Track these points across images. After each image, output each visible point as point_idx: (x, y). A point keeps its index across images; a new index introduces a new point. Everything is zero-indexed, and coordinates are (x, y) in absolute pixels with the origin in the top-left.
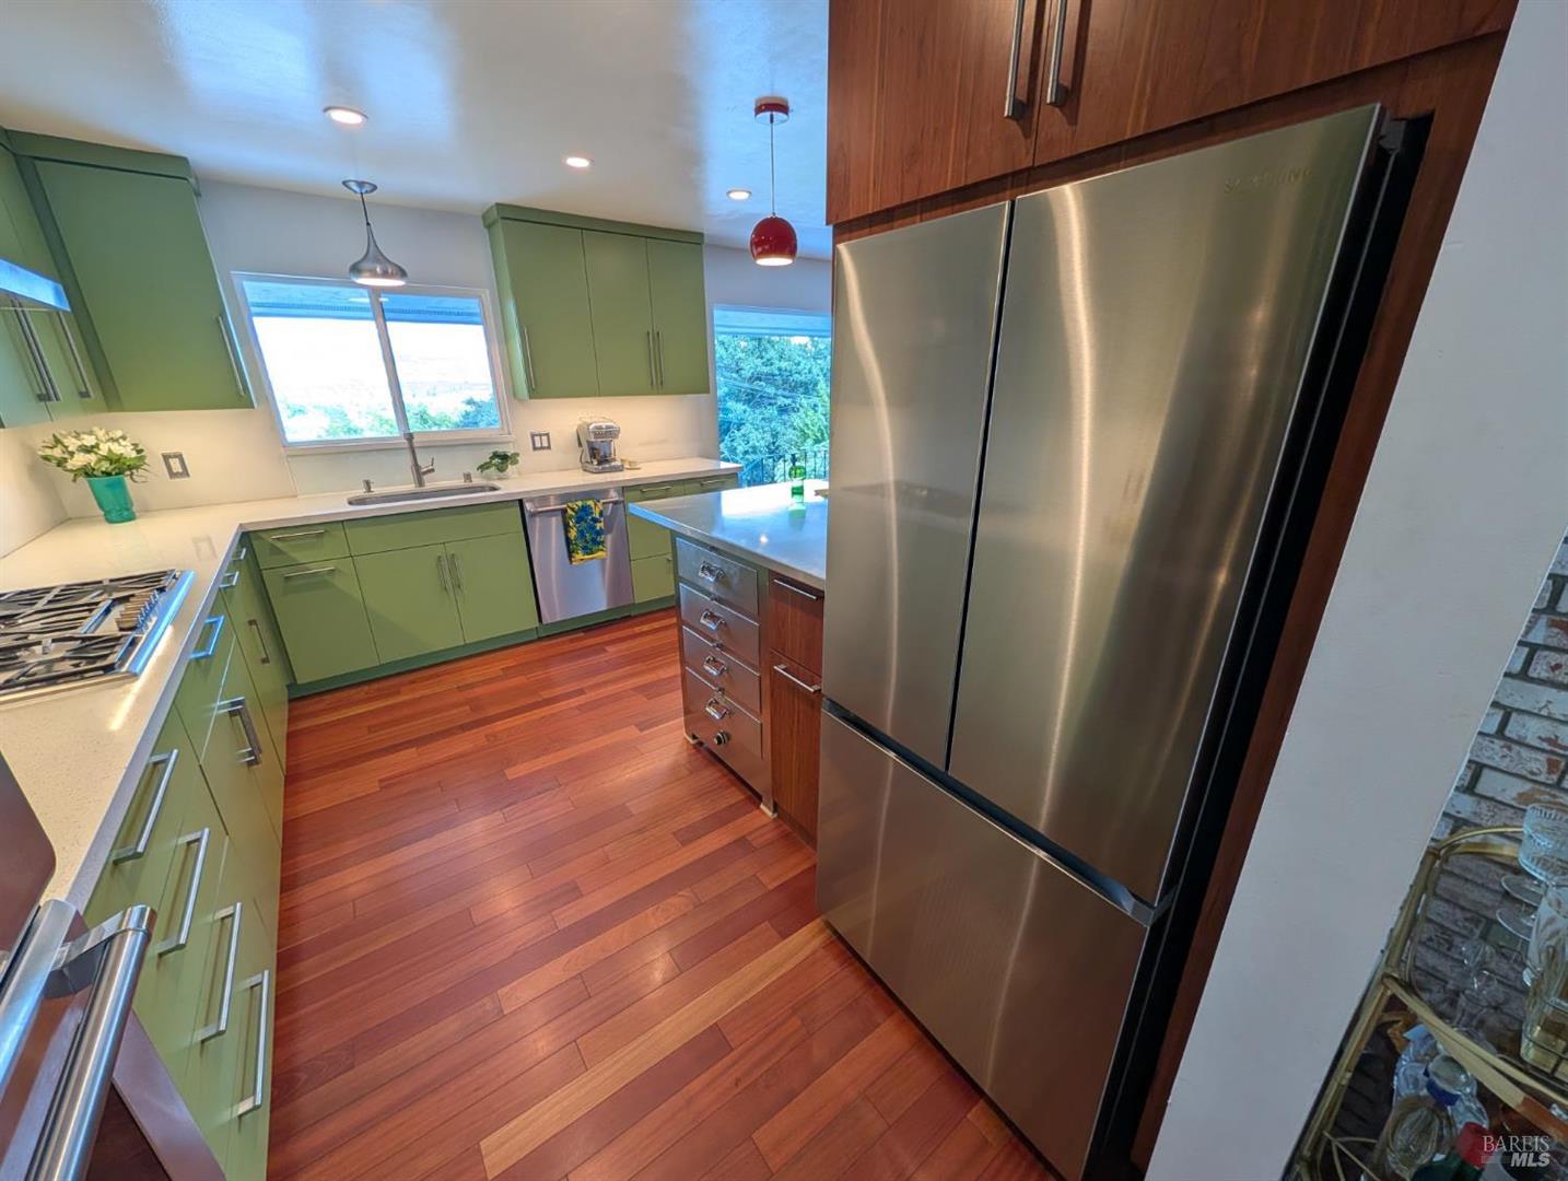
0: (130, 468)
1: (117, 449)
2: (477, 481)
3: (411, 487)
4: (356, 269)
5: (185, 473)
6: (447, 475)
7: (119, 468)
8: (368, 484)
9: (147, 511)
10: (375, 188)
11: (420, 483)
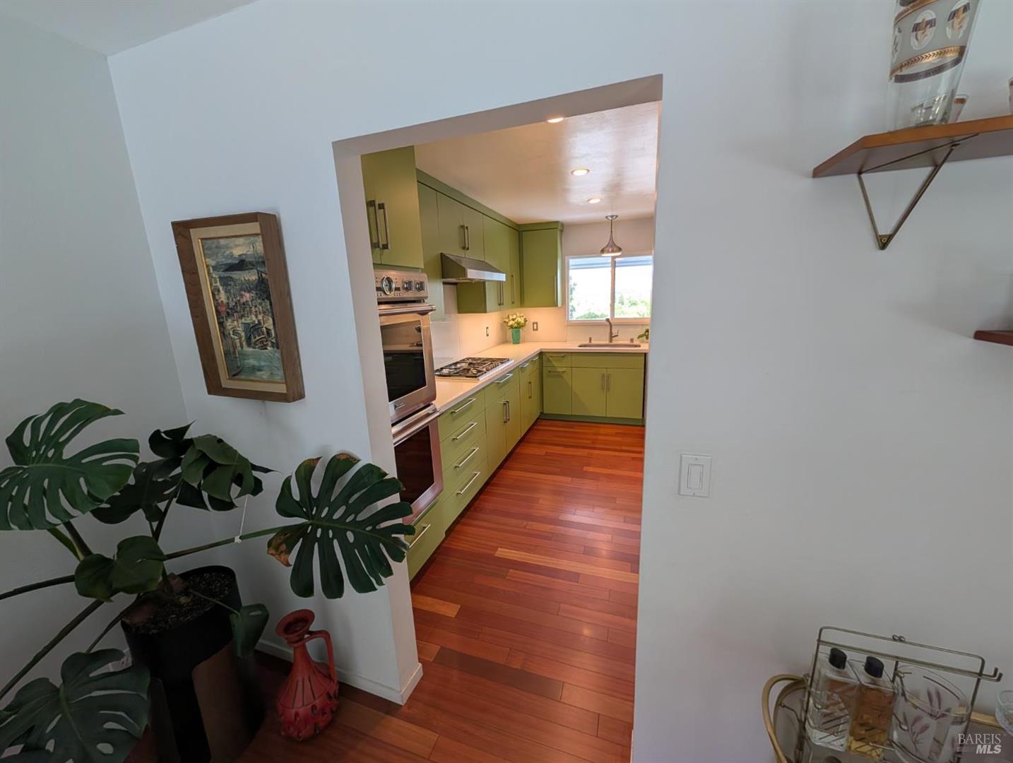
0: (523, 326)
1: (519, 320)
2: (636, 342)
3: (607, 342)
4: (603, 251)
5: (537, 330)
6: (623, 339)
7: (520, 326)
8: (590, 339)
9: (524, 342)
10: (617, 216)
11: (611, 341)
